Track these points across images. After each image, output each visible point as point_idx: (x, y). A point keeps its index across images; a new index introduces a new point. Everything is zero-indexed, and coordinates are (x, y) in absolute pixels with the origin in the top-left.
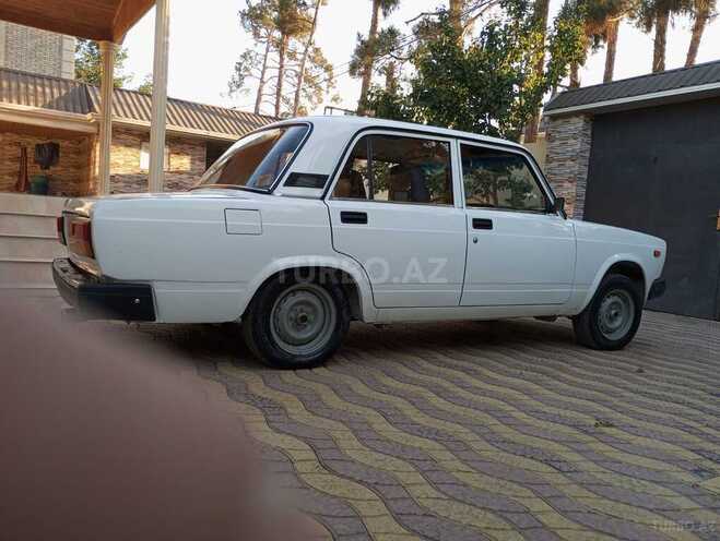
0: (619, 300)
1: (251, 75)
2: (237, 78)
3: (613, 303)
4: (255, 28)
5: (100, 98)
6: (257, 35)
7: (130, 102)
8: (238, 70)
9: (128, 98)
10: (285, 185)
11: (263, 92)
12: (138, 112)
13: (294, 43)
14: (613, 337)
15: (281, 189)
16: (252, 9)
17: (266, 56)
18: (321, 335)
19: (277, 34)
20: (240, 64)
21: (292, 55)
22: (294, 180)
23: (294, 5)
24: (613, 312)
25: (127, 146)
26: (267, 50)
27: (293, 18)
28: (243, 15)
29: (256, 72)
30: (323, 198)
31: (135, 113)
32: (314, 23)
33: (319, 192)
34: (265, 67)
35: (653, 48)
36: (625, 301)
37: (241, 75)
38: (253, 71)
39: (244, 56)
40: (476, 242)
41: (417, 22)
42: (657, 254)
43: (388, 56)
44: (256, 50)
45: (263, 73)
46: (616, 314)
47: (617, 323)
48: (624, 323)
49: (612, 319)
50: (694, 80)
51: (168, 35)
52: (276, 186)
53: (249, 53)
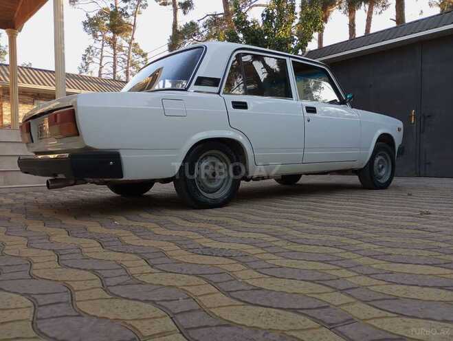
0: (383, 159)
1: (93, 62)
2: (84, 64)
3: (381, 160)
4: (94, 32)
5: (8, 73)
6: (95, 36)
7: (24, 74)
8: (84, 59)
9: (22, 71)
10: (196, 84)
11: (102, 73)
12: (31, 80)
13: (120, 40)
14: (382, 181)
15: (193, 88)
16: (90, 19)
17: (102, 49)
18: (224, 185)
19: (110, 35)
20: (85, 55)
21: (120, 49)
22: (201, 81)
23: (120, 15)
24: (380, 166)
25: (24, 103)
26: (103, 46)
27: (121, 23)
28: (85, 24)
29: (97, 60)
30: (219, 93)
31: (29, 80)
32: (134, 26)
33: (216, 89)
34: (102, 57)
35: (348, 29)
36: (386, 158)
37: (86, 62)
38: (94, 59)
39: (88, 50)
40: (309, 121)
41: (205, 20)
42: (399, 130)
43: (192, 40)
44: (96, 45)
45: (101, 60)
46: (383, 167)
47: (383, 172)
48: (387, 172)
49: (380, 170)
50: (390, 36)
51: (63, 18)
52: (189, 85)
53: (91, 47)
